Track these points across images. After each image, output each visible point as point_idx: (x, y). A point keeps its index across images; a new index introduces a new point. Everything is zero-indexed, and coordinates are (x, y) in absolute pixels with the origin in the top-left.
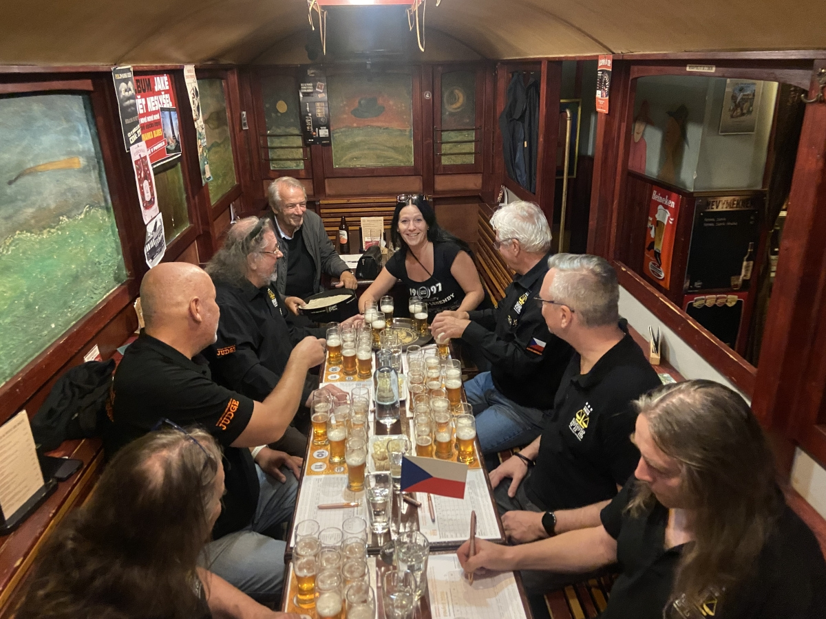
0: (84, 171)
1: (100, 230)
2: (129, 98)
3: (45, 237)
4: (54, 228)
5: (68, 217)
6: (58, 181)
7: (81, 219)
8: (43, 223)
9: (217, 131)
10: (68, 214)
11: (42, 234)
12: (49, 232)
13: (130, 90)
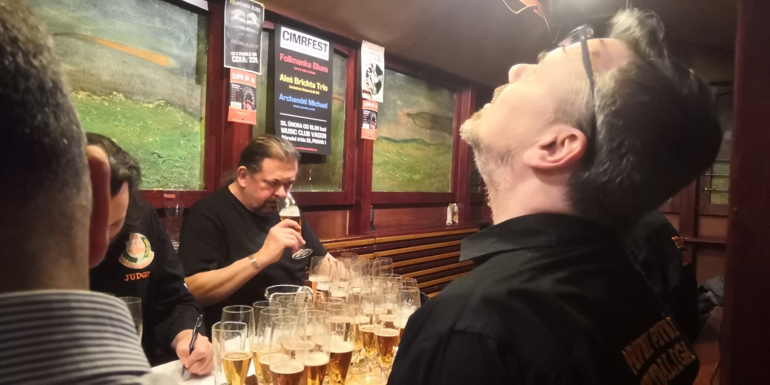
0: (172, 71)
1: (174, 128)
2: (246, 25)
3: (79, 97)
4: (99, 96)
5: (126, 97)
6: (124, 62)
7: (148, 108)
8: (82, 84)
9: (428, 131)
10: (128, 95)
11: (77, 93)
12: (89, 96)
13: (250, 19)
